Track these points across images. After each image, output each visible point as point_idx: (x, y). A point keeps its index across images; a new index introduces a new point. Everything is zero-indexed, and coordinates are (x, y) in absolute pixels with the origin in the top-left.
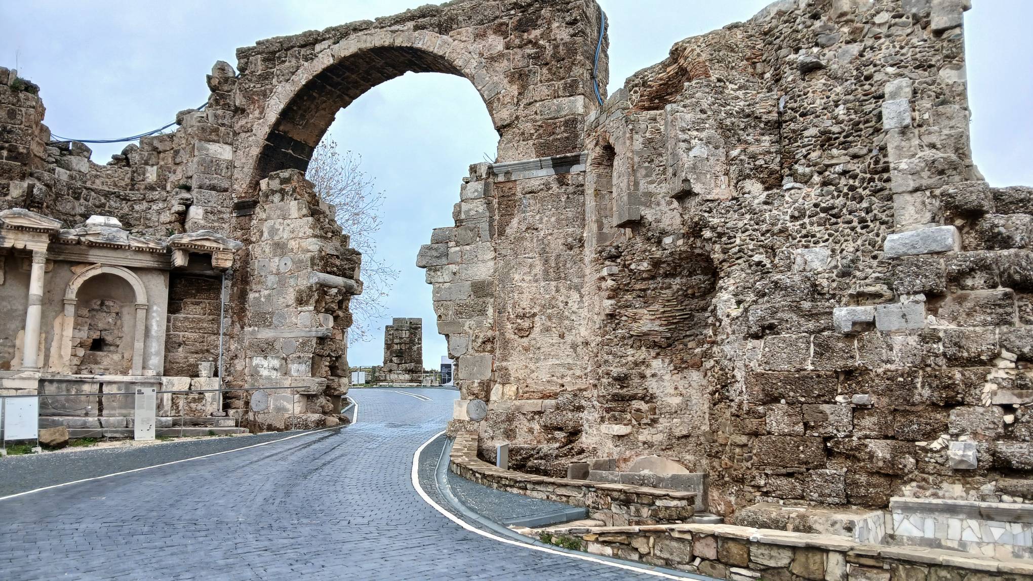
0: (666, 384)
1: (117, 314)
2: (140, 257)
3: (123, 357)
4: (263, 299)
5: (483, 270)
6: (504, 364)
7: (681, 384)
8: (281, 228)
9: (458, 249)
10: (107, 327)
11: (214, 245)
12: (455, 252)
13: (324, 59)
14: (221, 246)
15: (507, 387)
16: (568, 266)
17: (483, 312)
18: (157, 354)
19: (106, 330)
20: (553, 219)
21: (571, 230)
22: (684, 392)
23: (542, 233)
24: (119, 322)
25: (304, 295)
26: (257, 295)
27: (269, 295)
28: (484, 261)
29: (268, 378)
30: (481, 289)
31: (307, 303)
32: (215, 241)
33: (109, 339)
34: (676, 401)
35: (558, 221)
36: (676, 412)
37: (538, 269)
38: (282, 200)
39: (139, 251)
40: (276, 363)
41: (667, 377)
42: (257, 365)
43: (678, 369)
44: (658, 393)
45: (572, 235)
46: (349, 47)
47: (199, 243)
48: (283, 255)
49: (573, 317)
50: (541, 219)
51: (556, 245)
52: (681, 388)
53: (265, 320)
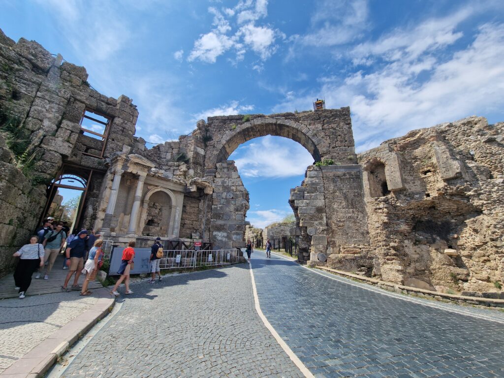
0: (411, 249)
1: (160, 209)
2: (176, 186)
3: (161, 228)
4: (218, 208)
5: (320, 203)
6: (333, 239)
7: (418, 250)
8: (228, 181)
9: (309, 194)
10: (155, 215)
11: (208, 184)
12: (308, 196)
13: (247, 125)
14: (210, 185)
15: (335, 248)
16: (356, 203)
17: (321, 218)
18: (177, 228)
19: (154, 216)
20: (348, 186)
21: (356, 191)
22: (420, 253)
23: (344, 191)
24: (160, 213)
25: (239, 208)
26: (215, 206)
27: (222, 207)
28: (320, 199)
29: (221, 241)
30: (320, 210)
31: (240, 211)
32: (209, 183)
33: (156, 220)
34: (417, 256)
35: (350, 187)
36: (417, 261)
37: (344, 204)
38: (228, 171)
39: (176, 183)
40: (225, 234)
41: (411, 247)
42: (216, 235)
43: (415, 244)
44: (408, 253)
45: (357, 193)
46: (258, 122)
47: (204, 183)
48: (228, 192)
49: (361, 222)
50: (343, 186)
51: (351, 195)
52: (418, 251)
53: (220, 216)
